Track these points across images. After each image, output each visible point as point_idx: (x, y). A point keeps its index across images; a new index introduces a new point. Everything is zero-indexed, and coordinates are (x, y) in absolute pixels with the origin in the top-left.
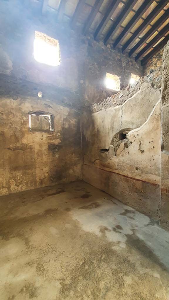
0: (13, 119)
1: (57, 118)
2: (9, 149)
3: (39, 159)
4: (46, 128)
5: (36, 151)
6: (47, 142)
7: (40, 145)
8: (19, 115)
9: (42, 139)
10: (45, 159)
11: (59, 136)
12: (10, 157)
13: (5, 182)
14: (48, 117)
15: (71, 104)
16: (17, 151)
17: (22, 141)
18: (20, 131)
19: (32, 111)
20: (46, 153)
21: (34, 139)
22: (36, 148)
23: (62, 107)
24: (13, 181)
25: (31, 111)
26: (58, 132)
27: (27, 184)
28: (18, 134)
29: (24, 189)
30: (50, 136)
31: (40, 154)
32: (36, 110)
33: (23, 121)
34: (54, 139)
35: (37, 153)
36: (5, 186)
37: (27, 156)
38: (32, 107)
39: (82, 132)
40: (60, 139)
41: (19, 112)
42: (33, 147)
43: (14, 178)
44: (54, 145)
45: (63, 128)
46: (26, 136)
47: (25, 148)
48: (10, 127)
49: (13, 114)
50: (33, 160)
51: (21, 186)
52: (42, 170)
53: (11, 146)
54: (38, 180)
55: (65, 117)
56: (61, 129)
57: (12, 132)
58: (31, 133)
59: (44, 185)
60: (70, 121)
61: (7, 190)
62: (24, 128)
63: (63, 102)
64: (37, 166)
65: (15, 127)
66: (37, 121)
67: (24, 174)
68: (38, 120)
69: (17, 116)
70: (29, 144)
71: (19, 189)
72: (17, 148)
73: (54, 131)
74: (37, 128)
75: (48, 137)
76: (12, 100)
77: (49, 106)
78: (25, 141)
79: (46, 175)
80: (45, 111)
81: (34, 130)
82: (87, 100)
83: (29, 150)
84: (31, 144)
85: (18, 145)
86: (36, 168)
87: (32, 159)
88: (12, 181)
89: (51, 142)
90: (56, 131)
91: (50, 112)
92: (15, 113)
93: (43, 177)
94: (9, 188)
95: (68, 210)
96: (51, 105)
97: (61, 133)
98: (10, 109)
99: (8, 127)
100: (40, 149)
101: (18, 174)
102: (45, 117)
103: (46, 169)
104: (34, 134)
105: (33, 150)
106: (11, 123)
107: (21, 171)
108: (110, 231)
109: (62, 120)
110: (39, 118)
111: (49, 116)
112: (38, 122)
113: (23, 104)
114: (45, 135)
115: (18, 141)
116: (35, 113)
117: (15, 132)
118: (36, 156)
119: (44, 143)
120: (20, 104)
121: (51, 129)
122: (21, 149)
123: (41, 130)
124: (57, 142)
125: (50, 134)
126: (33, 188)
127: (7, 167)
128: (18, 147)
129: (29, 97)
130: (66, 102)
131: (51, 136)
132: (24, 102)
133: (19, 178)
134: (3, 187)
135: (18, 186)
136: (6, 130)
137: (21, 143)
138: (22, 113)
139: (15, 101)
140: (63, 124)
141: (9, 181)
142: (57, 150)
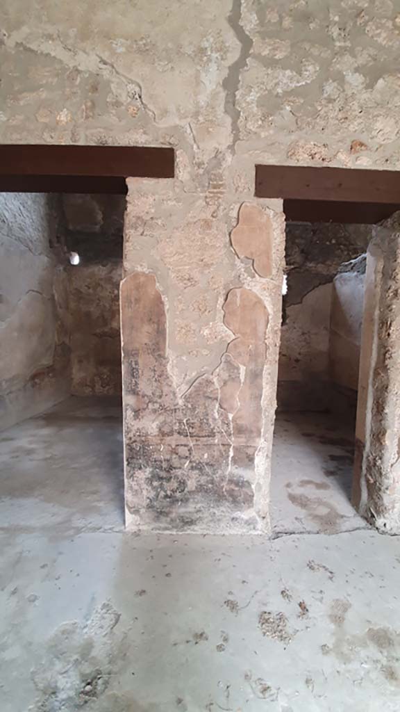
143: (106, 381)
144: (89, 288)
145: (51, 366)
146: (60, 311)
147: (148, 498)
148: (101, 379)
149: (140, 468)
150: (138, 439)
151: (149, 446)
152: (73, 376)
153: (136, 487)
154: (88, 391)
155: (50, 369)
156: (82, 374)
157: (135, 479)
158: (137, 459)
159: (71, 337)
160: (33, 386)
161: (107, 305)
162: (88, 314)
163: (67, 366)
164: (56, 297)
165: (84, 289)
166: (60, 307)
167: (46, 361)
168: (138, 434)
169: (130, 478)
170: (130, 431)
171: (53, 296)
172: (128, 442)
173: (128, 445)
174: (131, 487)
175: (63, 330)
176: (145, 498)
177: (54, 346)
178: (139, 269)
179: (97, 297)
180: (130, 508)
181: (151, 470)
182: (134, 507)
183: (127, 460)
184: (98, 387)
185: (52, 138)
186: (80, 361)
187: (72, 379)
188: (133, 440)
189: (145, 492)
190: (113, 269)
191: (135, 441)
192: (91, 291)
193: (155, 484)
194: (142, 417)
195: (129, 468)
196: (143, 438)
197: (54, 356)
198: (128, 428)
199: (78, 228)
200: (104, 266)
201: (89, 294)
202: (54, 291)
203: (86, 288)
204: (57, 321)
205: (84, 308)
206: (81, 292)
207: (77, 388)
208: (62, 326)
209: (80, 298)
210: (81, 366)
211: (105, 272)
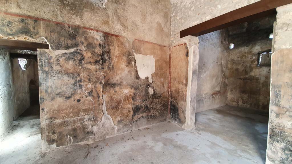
0: (245, 60)
2: (240, 79)
3: (263, 89)
5: (261, 82)
7: (266, 77)
8: (250, 56)
9: (268, 72)
12: (240, 84)
13: (235, 99)
16: (246, 81)
17: (250, 74)
18: (249, 67)
19: (261, 51)
21: (261, 73)
22: (262, 79)
24: (241, 99)
25: (260, 52)
27: (251, 104)
28: (247, 69)
29: (248, 107)
32: (266, 49)
33: (252, 60)
35: (263, 84)
36: (235, 101)
37: (253, 84)
38: (261, 48)
41: (250, 54)
42: (259, 78)
43: (242, 98)
46: (254, 70)
47: (252, 79)
48: (243, 65)
49: (246, 56)
50: (259, 88)
51: (246, 104)
52: (266, 97)
53: (242, 77)
54: (261, 104)
57: (243, 68)
58: (259, 68)
61: (236, 104)
62: (253, 64)
64: (262, 94)
65: (246, 65)
67: (249, 97)
69: (248, 57)
70: (256, 76)
71: (245, 106)
72: (245, 79)
76: (245, 47)
78: (252, 74)
81: (263, 65)
83: (255, 80)
85: (247, 76)
86: (260, 95)
87: (257, 87)
88: (240, 99)
92: (247, 56)
94: (238, 102)
98: (243, 53)
99: (241, 65)
100: (266, 80)
101: (245, 96)
104: (262, 69)
105: (259, 81)
106: (243, 62)
107: (247, 95)
110: (270, 55)
112: (268, 59)
113: (254, 48)
115: (247, 74)
117: (245, 68)
118: (261, 85)
122: (249, 79)
126: (255, 109)
127: (238, 90)
128: (247, 78)
132: (254, 46)
133: (245, 99)
134: (234, 101)
135: (244, 104)
136: (239, 67)
137: (249, 75)
138: (252, 54)
141: (238, 98)
143: (245, 101)
144: (238, 58)
145: (219, 91)
146: (224, 69)
147: (281, 157)
148: (242, 99)
149: (278, 142)
150: (278, 128)
151: (284, 132)
153: (274, 150)
154: (235, 104)
155: (219, 92)
156: (233, 96)
157: (274, 146)
158: (276, 137)
159: (228, 80)
160: (212, 98)
161: (248, 65)
162: (237, 70)
163: (225, 92)
164: (223, 64)
165: (236, 59)
166: (224, 67)
167: (218, 89)
168: (278, 125)
169: (271, 144)
170: (273, 123)
172: (271, 127)
173: (271, 129)
174: (271, 149)
175: (225, 76)
176: (279, 157)
177: (220, 83)
178: (284, 47)
179: (243, 61)
180: (269, 158)
181: (285, 144)
182: (272, 158)
183: (270, 135)
184: (240, 103)
185: (239, 6)
186: (232, 91)
187: (227, 97)
188: (274, 127)
189: (279, 154)
191: (275, 128)
192: (239, 59)
193: (287, 152)
194: (282, 118)
195: (270, 140)
196: (281, 128)
197: (221, 87)
198: (272, 121)
199: (234, 32)
200: (247, 46)
201: (238, 61)
202: (222, 61)
203: (237, 58)
204: (222, 73)
205: (235, 67)
206: (234, 60)
207: (229, 102)
208: (224, 75)
209: (233, 63)
210: (232, 92)
211: (248, 49)
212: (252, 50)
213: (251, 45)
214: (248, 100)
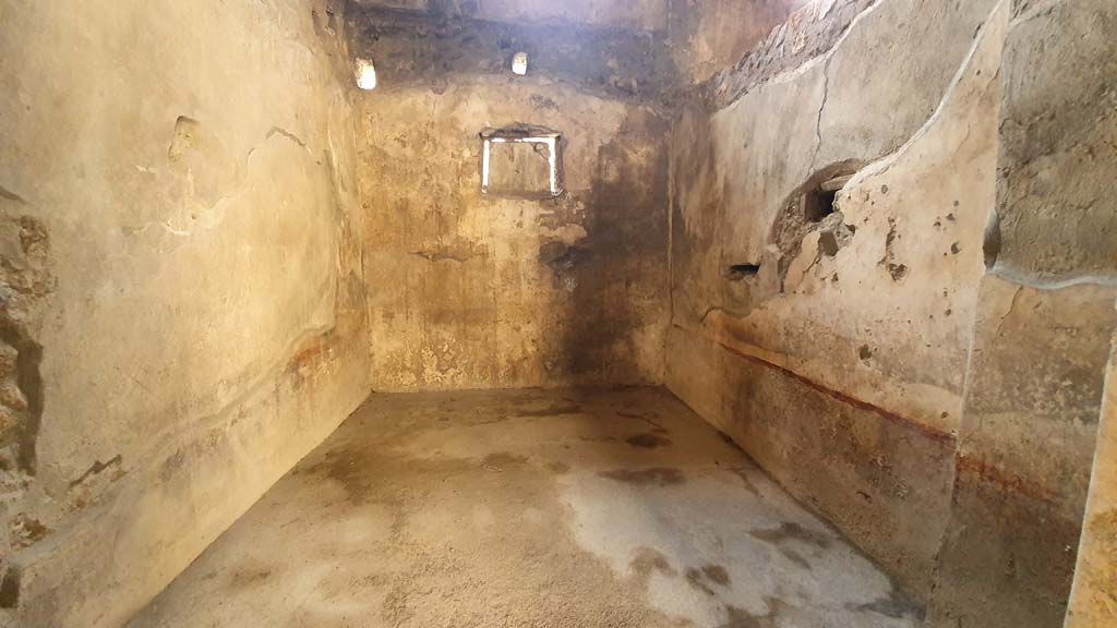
0: (431, 159)
1: (576, 144)
2: (420, 253)
3: (507, 294)
4: (537, 187)
5: (499, 266)
6: (534, 235)
7: (511, 245)
8: (449, 142)
9: (520, 225)
10: (527, 292)
11: (579, 212)
12: (422, 281)
13: (408, 355)
14: (546, 146)
15: (634, 83)
16: (441, 262)
17: (457, 231)
18: (452, 195)
19: (489, 125)
20: (532, 274)
21: (494, 225)
22: (501, 254)
23: (595, 103)
24: (431, 353)
25: (486, 129)
26: (577, 199)
27: (469, 369)
28: (447, 207)
29: (461, 382)
30: (545, 212)
31: (511, 275)
32: (504, 122)
33: (460, 163)
34: (562, 224)
35: (503, 273)
36: (409, 365)
37: (471, 280)
38: (490, 111)
39: (674, 199)
40: (584, 225)
41: (451, 134)
42: (490, 251)
43: (434, 346)
44: (560, 244)
45: (597, 184)
46: (470, 212)
47: (465, 253)
48: (425, 184)
49: (434, 140)
50: (491, 294)
51: (452, 371)
52: (518, 329)
53: (428, 245)
54: (502, 361)
55: (606, 142)
56: (589, 188)
57: (429, 201)
58: (486, 202)
59: (521, 383)
60: (625, 157)
61: (414, 378)
62: (465, 185)
63: (602, 80)
64: (501, 315)
65: (438, 185)
66: (509, 163)
67: (462, 336)
68: (512, 158)
69: (444, 149)
70: (478, 239)
71: (448, 382)
72: (439, 254)
73: (563, 194)
74: (507, 185)
75: (542, 216)
76: (430, 93)
77: (549, 103)
78: (465, 230)
79: (531, 349)
80: (534, 121)
81: (496, 193)
82: (707, 59)
83: (478, 259)
84: (484, 241)
85: (446, 242)
86: (496, 322)
87: (485, 291)
88: (427, 353)
89: (552, 234)
90: (569, 194)
91: (550, 124)
92: (438, 139)
93: (518, 354)
94: (419, 372)
95: (559, 468)
96: (554, 99)
97: (588, 205)
98: (424, 125)
99: (419, 184)
100: (513, 257)
101: (446, 335)
102: (535, 146)
103: (530, 329)
104: (496, 208)
105: (489, 260)
106: (426, 171)
107: (453, 328)
108: (673, 574)
109: (596, 151)
110: (516, 150)
111: (551, 141)
112: (512, 166)
113: (463, 106)
114: (531, 210)
115: (447, 230)
116: (499, 133)
117: (437, 199)
118: (498, 281)
119: (527, 239)
120: (454, 107)
121: (553, 189)
122: (454, 257)
123: (520, 193)
124: (571, 234)
125: (550, 206)
126: (486, 385)
127: (416, 311)
128: (446, 248)
129: (481, 79)
130: (613, 79)
131: (552, 212)
132: (465, 96)
133: (446, 347)
134: (404, 368)
135: (443, 372)
136: (412, 195)
137: (453, 236)
138: (457, 136)
139: (439, 98)
140: (599, 169)
141: (420, 351)
142: (569, 264)
143: (448, 357)
144: (403, 144)
145: (332, 331)
146: (344, 197)
148: (436, 353)
152: (373, 349)
154: (408, 381)
155: (330, 336)
156: (396, 344)
159: (366, 262)
160: (296, 386)
161: (447, 186)
162: (404, 207)
163: (361, 326)
164: (334, 162)
165: (392, 149)
166: (345, 189)
167: (320, 320)
171: (327, 154)
175: (349, 244)
177: (332, 281)
179: (424, 165)
184: (430, 371)
186: (389, 316)
187: (371, 355)
190: (460, 100)
192: (409, 152)
197: (336, 306)
200: (436, 91)
201: (404, 160)
202: (331, 145)
203: (397, 145)
204: (337, 219)
205: (394, 193)
206: (385, 155)
207: (382, 374)
208: (348, 232)
209: (384, 169)
210: (390, 326)
211: (442, 106)
212: (455, 114)
213: (452, 87)
214: (459, 352)
